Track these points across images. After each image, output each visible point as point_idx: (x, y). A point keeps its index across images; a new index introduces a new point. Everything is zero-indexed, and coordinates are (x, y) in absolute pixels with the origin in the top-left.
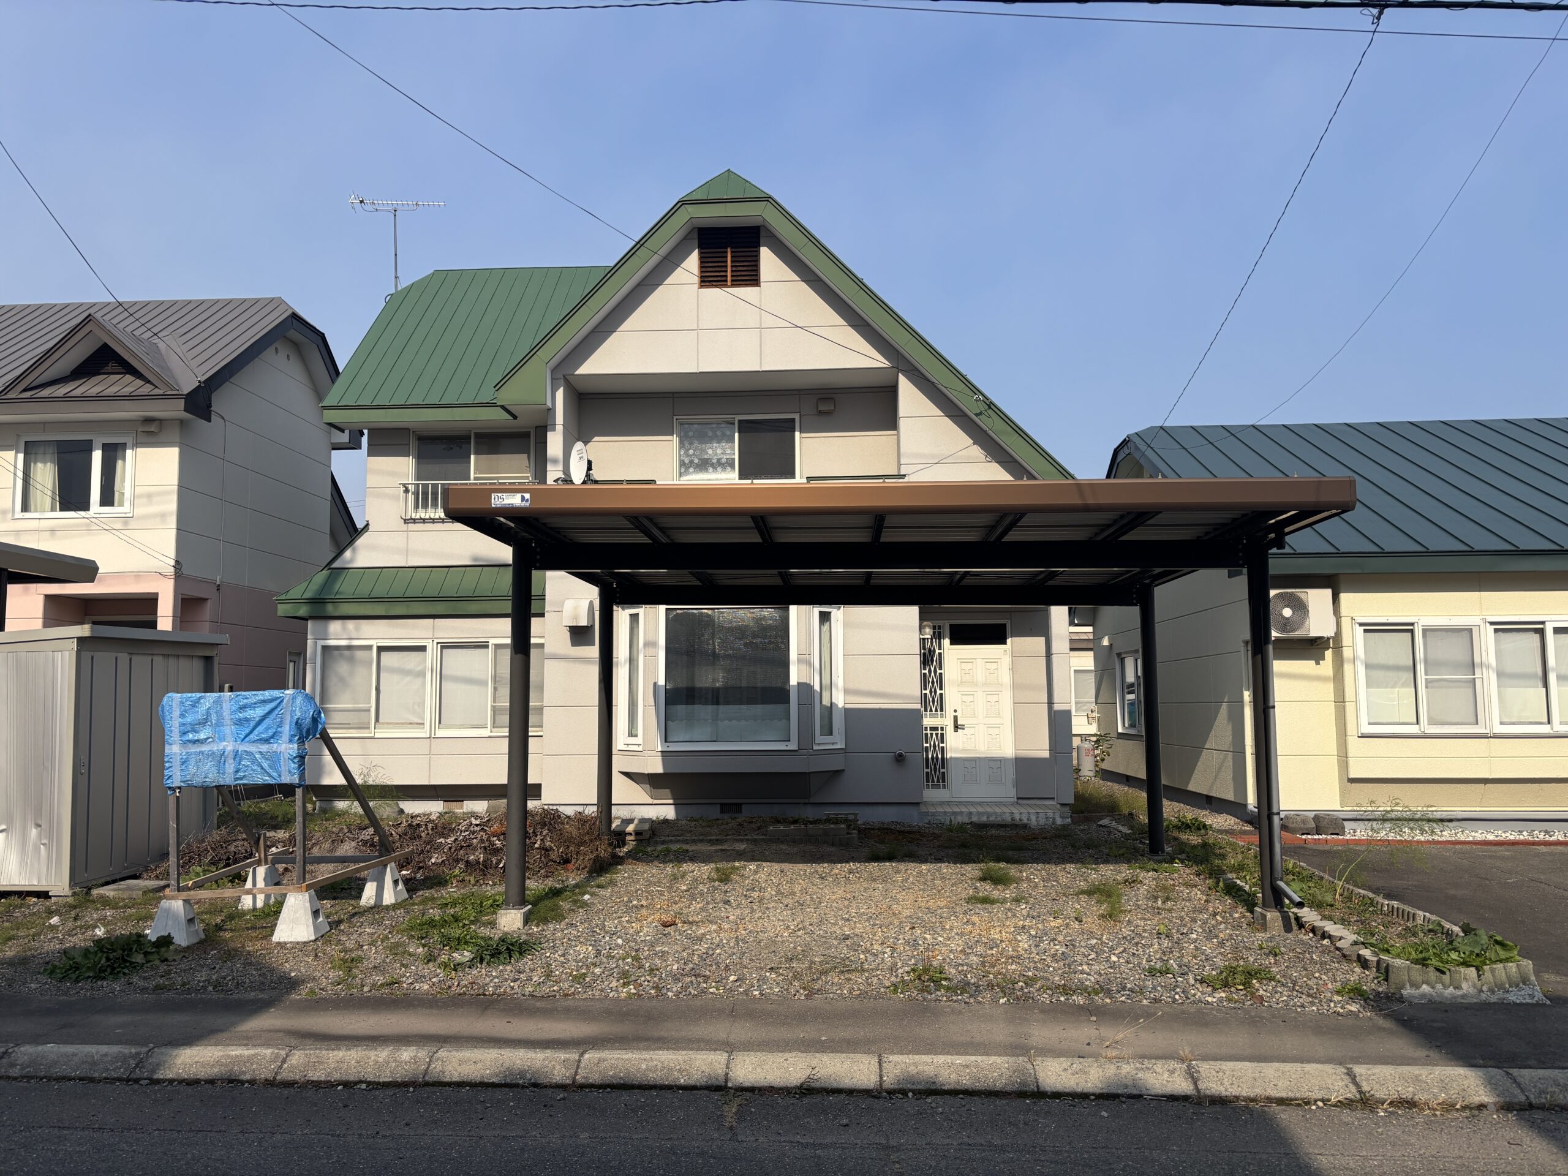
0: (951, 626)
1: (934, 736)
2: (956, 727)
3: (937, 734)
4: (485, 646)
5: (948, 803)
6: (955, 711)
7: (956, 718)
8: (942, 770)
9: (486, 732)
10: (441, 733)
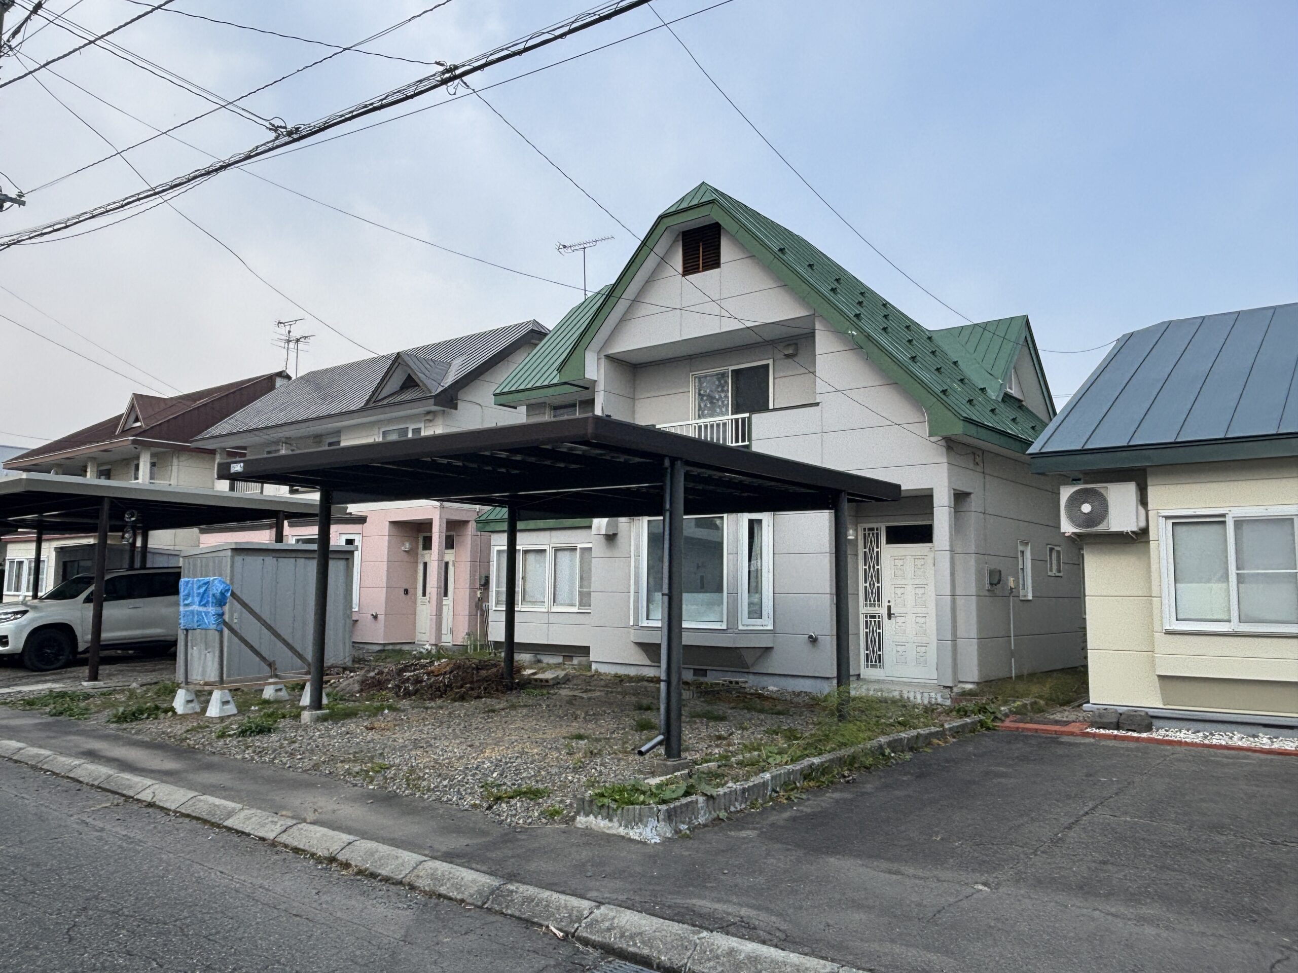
0: (888, 528)
1: (873, 623)
2: (890, 616)
3: (875, 621)
4: (574, 549)
5: (883, 681)
6: (889, 602)
7: (889, 608)
8: (878, 653)
9: (575, 610)
10: (555, 609)
